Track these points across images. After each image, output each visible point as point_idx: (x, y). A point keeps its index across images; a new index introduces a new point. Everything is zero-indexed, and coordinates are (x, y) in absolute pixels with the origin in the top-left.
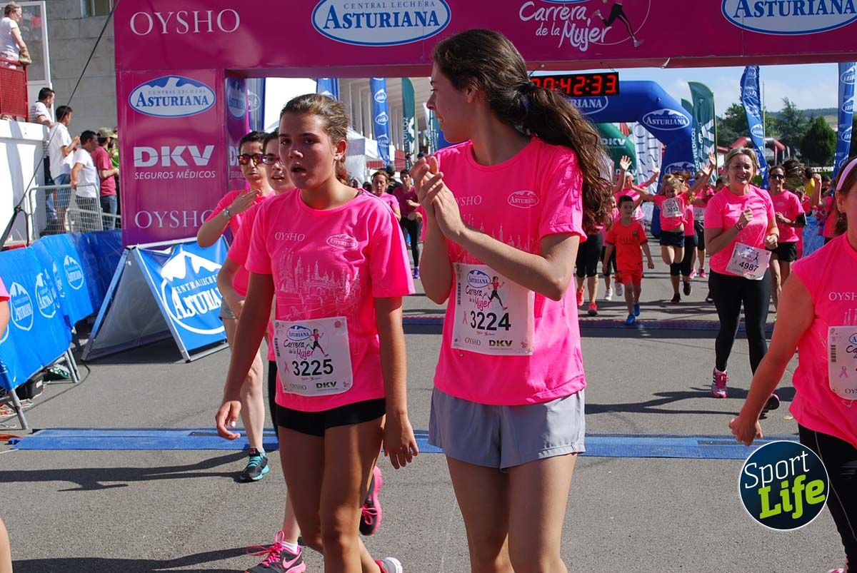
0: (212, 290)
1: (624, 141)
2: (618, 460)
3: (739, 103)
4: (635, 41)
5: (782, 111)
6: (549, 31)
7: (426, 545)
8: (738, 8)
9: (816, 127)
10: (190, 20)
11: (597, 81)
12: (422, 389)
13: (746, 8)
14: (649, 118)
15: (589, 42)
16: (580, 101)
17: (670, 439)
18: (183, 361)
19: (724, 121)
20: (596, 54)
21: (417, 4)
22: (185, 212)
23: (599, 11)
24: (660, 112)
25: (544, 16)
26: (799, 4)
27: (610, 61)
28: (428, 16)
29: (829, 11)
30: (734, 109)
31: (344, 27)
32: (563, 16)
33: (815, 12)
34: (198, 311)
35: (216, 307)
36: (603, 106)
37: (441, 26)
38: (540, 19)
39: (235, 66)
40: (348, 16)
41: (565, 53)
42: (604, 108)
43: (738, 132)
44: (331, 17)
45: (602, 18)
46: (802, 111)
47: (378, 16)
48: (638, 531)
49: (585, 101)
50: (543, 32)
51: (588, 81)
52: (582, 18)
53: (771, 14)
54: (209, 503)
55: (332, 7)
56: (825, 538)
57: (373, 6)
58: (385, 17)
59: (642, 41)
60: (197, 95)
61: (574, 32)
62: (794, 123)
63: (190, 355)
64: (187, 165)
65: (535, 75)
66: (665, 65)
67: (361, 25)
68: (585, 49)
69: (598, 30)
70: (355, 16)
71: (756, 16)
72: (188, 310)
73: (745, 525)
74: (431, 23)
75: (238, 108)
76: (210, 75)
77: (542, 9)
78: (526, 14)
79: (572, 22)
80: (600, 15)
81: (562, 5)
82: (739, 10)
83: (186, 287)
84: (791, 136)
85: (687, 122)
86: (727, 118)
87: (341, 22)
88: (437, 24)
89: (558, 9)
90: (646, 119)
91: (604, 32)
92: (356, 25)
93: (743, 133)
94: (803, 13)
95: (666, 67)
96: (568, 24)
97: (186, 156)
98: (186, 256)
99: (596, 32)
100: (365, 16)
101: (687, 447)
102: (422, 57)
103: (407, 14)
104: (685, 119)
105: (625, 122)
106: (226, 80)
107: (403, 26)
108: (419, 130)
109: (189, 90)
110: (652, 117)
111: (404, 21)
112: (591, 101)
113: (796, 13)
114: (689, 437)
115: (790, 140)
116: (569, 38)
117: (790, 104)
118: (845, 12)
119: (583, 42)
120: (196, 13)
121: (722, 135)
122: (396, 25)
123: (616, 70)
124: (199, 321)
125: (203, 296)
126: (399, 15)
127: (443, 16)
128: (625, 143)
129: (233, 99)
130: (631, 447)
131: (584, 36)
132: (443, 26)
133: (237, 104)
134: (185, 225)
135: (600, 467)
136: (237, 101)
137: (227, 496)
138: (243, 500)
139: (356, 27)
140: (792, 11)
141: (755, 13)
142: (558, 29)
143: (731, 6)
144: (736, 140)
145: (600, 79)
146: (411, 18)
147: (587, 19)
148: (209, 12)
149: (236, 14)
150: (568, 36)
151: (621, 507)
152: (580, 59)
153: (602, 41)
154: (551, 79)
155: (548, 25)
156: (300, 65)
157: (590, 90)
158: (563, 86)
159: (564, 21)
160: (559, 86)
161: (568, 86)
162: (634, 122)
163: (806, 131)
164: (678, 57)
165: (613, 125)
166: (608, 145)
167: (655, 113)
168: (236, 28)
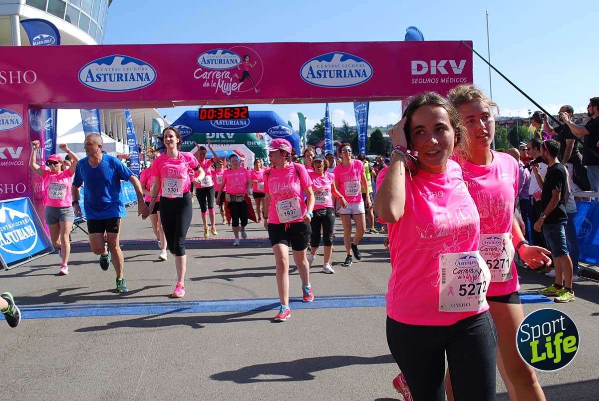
0: (22, 228)
1: (260, 143)
3: (320, 123)
4: (256, 90)
5: (342, 127)
6: (210, 84)
7: (134, 366)
8: (309, 74)
10: (8, 77)
11: (236, 111)
12: (140, 280)
13: (312, 73)
15: (232, 90)
16: (235, 121)
18: (4, 270)
20: (235, 96)
21: (137, 69)
22: (6, 185)
23: (236, 74)
24: (277, 127)
25: (207, 76)
26: (339, 72)
27: (244, 101)
28: (144, 75)
29: (354, 76)
30: (317, 126)
31: (97, 81)
32: (217, 76)
33: (347, 76)
34: (13, 241)
35: (25, 238)
37: (151, 80)
39: (35, 102)
40: (99, 75)
41: (218, 96)
42: (248, 124)
43: (321, 137)
44: (89, 76)
45: (238, 78)
46: (352, 127)
47: (116, 75)
49: (237, 121)
50: (207, 84)
51: (232, 111)
52: (227, 78)
53: (325, 77)
54: (10, 350)
55: (90, 70)
57: (113, 69)
58: (120, 76)
59: (260, 90)
60: (12, 119)
61: (224, 85)
62: (348, 133)
63: (8, 266)
64: (6, 158)
65: (204, 108)
67: (107, 80)
68: (229, 94)
69: (237, 84)
70: (103, 75)
71: (317, 77)
72: (7, 241)
74: (145, 79)
75: (37, 126)
76: (20, 107)
77: (206, 73)
78: (197, 75)
79: (222, 80)
80: (237, 76)
81: (217, 71)
83: (6, 228)
84: (346, 139)
85: (291, 133)
86: (315, 131)
87: (95, 78)
88: (149, 80)
89: (216, 72)
90: (270, 131)
91: (239, 85)
94: (341, 77)
95: (274, 103)
96: (220, 81)
97: (6, 153)
98: (6, 210)
99: (235, 85)
100: (109, 75)
102: (141, 98)
103: (132, 74)
104: (290, 131)
105: (259, 132)
106: (29, 110)
107: (130, 81)
109: (7, 116)
111: (130, 78)
112: (241, 121)
113: (337, 77)
117: (346, 123)
118: (362, 77)
119: (228, 90)
120: (11, 73)
122: (126, 80)
123: (247, 105)
124: (14, 246)
125: (16, 232)
126: (128, 75)
127: (152, 75)
129: (34, 121)
131: (229, 87)
132: (153, 80)
133: (36, 123)
134: (6, 192)
136: (36, 122)
137: (21, 346)
138: (30, 347)
139: (104, 81)
140: (336, 76)
143: (305, 72)
144: (319, 141)
145: (239, 110)
146: (135, 78)
147: (230, 79)
148: (19, 72)
149: (34, 73)
150: (220, 87)
151: (243, 338)
152: (227, 99)
153: (239, 90)
154: (213, 110)
155: (209, 81)
156: (72, 102)
157: (233, 116)
158: (218, 114)
159: (218, 79)
160: (217, 115)
161: (221, 114)
162: (264, 132)
163: (354, 137)
164: (278, 99)
165: (254, 135)
166: (251, 145)
167: (274, 128)
168: (35, 80)
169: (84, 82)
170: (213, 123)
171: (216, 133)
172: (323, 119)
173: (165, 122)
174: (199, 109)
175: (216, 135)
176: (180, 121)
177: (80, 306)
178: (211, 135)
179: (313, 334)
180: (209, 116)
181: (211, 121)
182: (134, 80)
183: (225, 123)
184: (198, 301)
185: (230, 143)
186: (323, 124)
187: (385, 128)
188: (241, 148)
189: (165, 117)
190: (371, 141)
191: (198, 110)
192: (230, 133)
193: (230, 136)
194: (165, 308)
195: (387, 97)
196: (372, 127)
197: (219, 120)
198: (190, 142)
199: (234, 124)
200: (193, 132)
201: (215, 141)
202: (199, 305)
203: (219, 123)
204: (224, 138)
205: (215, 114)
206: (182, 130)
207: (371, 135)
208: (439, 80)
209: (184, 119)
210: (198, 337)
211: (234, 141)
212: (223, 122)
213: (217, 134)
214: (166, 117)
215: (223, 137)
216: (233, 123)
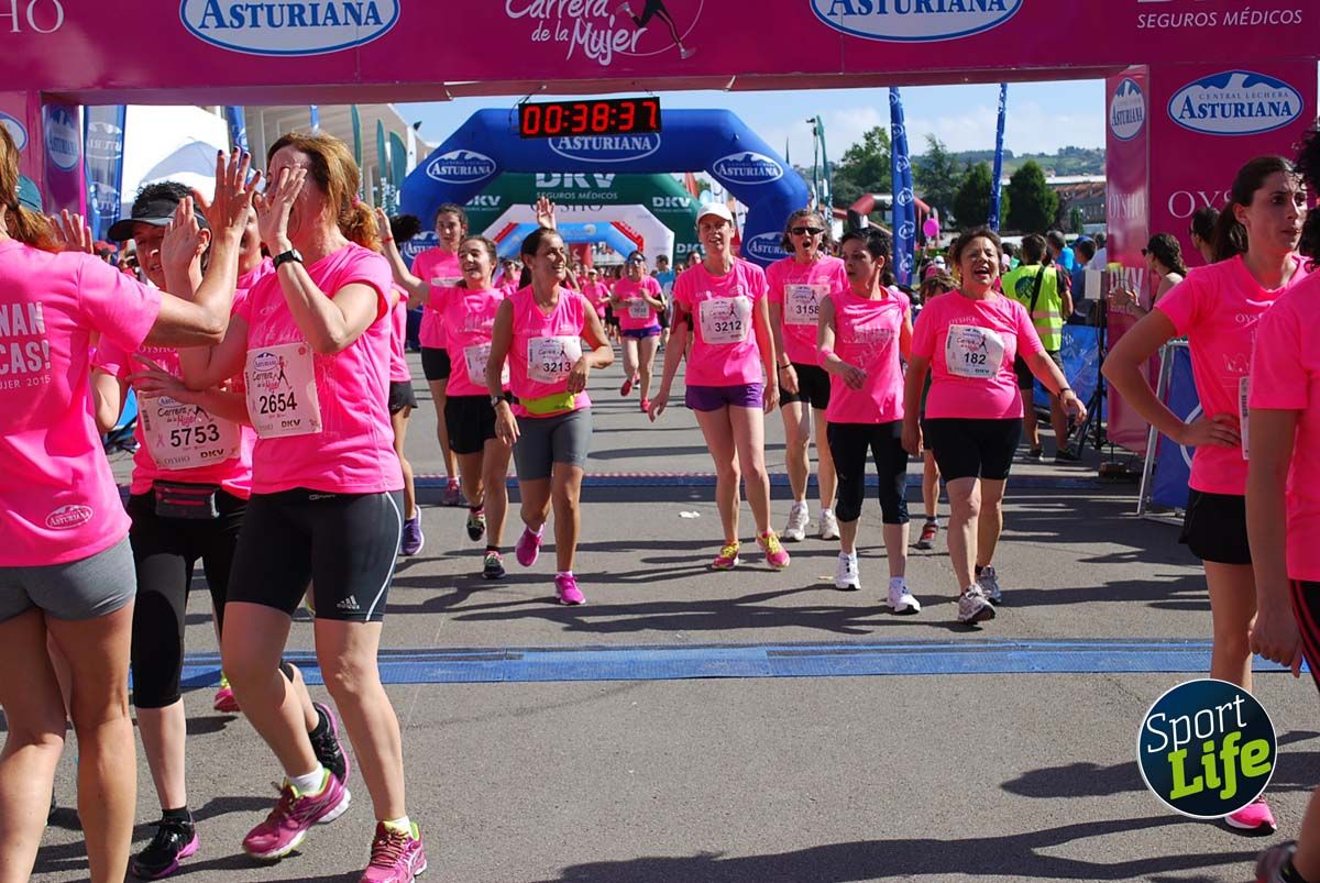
1: (688, 200)
2: (649, 685)
3: (863, 143)
4: (683, 50)
5: (927, 155)
6: (552, 33)
7: (345, 825)
9: (975, 178)
11: (627, 110)
14: (722, 166)
15: (613, 52)
16: (617, 139)
17: (726, 650)
19: (842, 169)
20: (624, 68)
23: (626, 3)
24: (739, 157)
25: (544, 12)
27: (648, 80)
28: (365, 9)
29: (967, 7)
30: (855, 152)
31: (232, 26)
32: (572, 11)
33: (946, 7)
36: (653, 147)
37: (385, 23)
38: (538, 16)
39: (59, 86)
40: (238, 9)
41: (576, 68)
43: (863, 186)
44: (210, 11)
45: (632, 15)
46: (955, 155)
47: (286, 9)
48: (669, 789)
49: (625, 139)
50: (543, 35)
51: (614, 111)
52: (601, 15)
53: (882, 10)
56: (940, 787)
58: (297, 10)
59: (694, 50)
61: (590, 36)
62: (945, 173)
65: (533, 102)
66: (729, 86)
67: (259, 23)
68: (605, 63)
69: (627, 34)
70: (250, 9)
71: (860, 13)
73: (826, 773)
74: (369, 20)
75: (66, 153)
76: (18, 100)
77: (542, 1)
78: (515, 8)
79: (586, 21)
80: (628, 10)
82: (836, 5)
84: (938, 191)
85: (779, 173)
86: (848, 167)
87: (227, 17)
88: (378, 22)
90: (718, 167)
91: (635, 37)
92: (250, 24)
93: (869, 187)
94: (929, 10)
95: (730, 90)
96: (581, 23)
99: (623, 35)
100: (265, 8)
101: (750, 661)
102: (356, 74)
103: (331, 7)
104: (778, 169)
106: (44, 109)
107: (325, 24)
108: (374, 185)
110: (727, 164)
111: (326, 18)
112: (634, 139)
113: (919, 10)
114: (756, 645)
115: (939, 198)
116: (584, 44)
117: (938, 143)
118: (990, 9)
119: (604, 51)
121: (839, 191)
122: (315, 23)
123: (656, 94)
126: (319, 7)
127: (388, 8)
128: (690, 204)
129: (56, 139)
130: (667, 665)
131: (605, 42)
132: (389, 26)
133: (63, 146)
135: (621, 696)
136: (64, 142)
139: (251, 26)
140: (913, 6)
141: (859, 9)
142: (566, 31)
144: (859, 197)
145: (632, 107)
146: (339, 15)
147: (609, 18)
148: (14, 1)
149: (57, 3)
150: (581, 42)
151: (646, 754)
152: (600, 77)
153: (633, 50)
154: (558, 108)
155: (550, 24)
156: (163, 86)
157: (618, 125)
158: (575, 118)
159: (575, 19)
160: (570, 119)
161: (583, 118)
162: (701, 171)
163: (961, 185)
164: (747, 75)
165: (672, 178)
166: (664, 207)
167: (731, 158)
168: (58, 26)
169: (196, 29)
170: (556, 146)
171: (562, 173)
172: (871, 130)
173: (417, 140)
174: (520, 105)
175: (562, 178)
176: (462, 138)
177: (193, 659)
178: (548, 179)
179: (844, 747)
180: (547, 123)
181: (550, 139)
182: (336, 22)
183: (590, 143)
184: (520, 650)
185: (601, 203)
186: (871, 146)
187: (1054, 157)
188: (637, 216)
189: (416, 126)
190: (1012, 196)
191: (517, 107)
192: (604, 174)
193: (604, 181)
194: (428, 666)
195: (1062, 68)
196: (1015, 156)
197: (571, 135)
198: (491, 198)
199: (617, 147)
200: (500, 169)
201: (561, 195)
202: (525, 658)
203: (572, 144)
204: (587, 186)
205: (564, 119)
206: (466, 163)
207: (1012, 179)
208: (1220, 18)
209: (474, 133)
210: (524, 749)
211: (615, 196)
212: (583, 142)
213: (566, 175)
214: (420, 128)
215: (583, 184)
216: (613, 145)
